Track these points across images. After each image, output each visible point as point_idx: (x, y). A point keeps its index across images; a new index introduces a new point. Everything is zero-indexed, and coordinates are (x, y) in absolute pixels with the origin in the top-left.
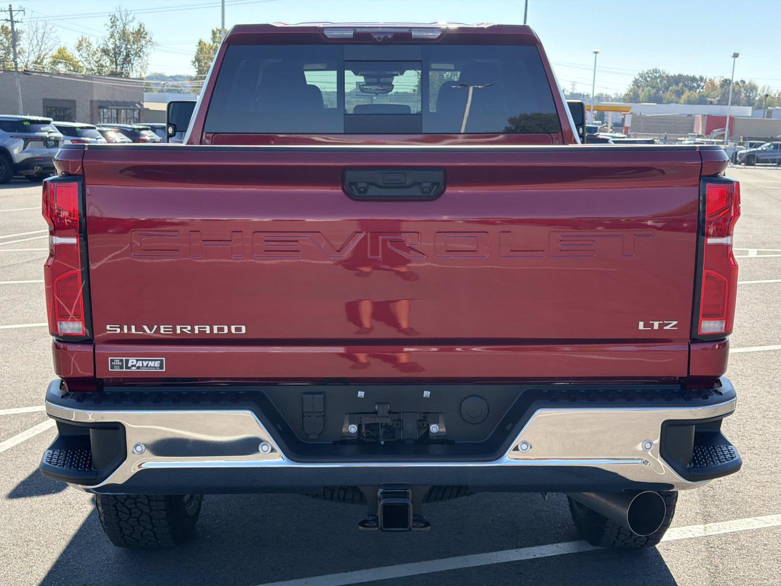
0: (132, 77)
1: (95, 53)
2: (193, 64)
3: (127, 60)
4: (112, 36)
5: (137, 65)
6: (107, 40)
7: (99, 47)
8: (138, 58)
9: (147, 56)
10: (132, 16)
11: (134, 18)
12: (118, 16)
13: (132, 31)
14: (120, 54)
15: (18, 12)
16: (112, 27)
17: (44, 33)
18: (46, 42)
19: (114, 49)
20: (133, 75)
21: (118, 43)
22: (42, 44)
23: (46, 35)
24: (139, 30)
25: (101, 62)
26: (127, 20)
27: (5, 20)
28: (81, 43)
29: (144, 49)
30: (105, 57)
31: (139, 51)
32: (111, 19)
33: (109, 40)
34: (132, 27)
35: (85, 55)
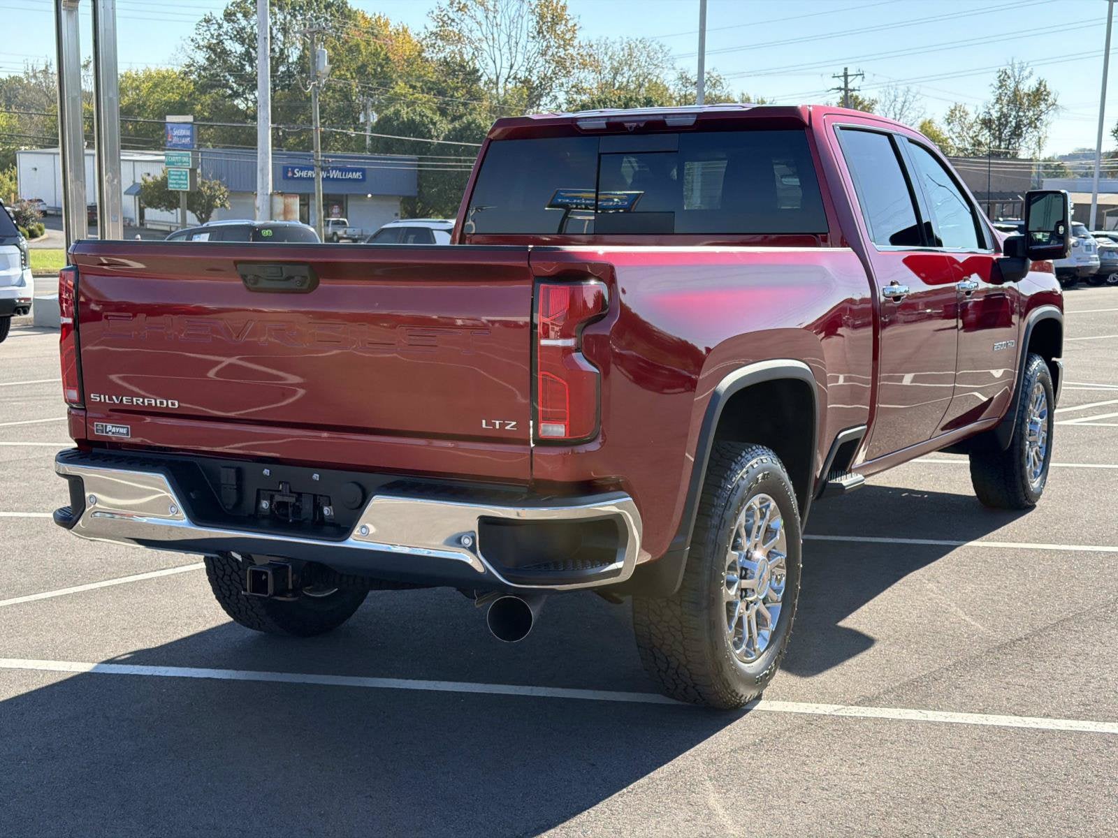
0: (1021, 157)
1: (972, 126)
2: (1114, 135)
3: (1017, 133)
4: (999, 100)
5: (1031, 139)
6: (991, 106)
7: (978, 117)
8: (1033, 129)
9: (1046, 125)
10: (1028, 70)
11: (1031, 73)
12: (1009, 72)
13: (1027, 92)
14: (1006, 126)
15: (855, 77)
16: (1000, 87)
17: (905, 102)
18: (907, 113)
19: (999, 119)
20: (1023, 154)
21: (1005, 110)
22: (900, 118)
23: (907, 104)
24: (1038, 90)
25: (979, 138)
26: (1021, 77)
27: (838, 89)
28: (953, 113)
29: (1043, 117)
30: (986, 132)
31: (1036, 119)
32: (1000, 76)
33: (993, 106)
34: (1028, 86)
35: (957, 129)
